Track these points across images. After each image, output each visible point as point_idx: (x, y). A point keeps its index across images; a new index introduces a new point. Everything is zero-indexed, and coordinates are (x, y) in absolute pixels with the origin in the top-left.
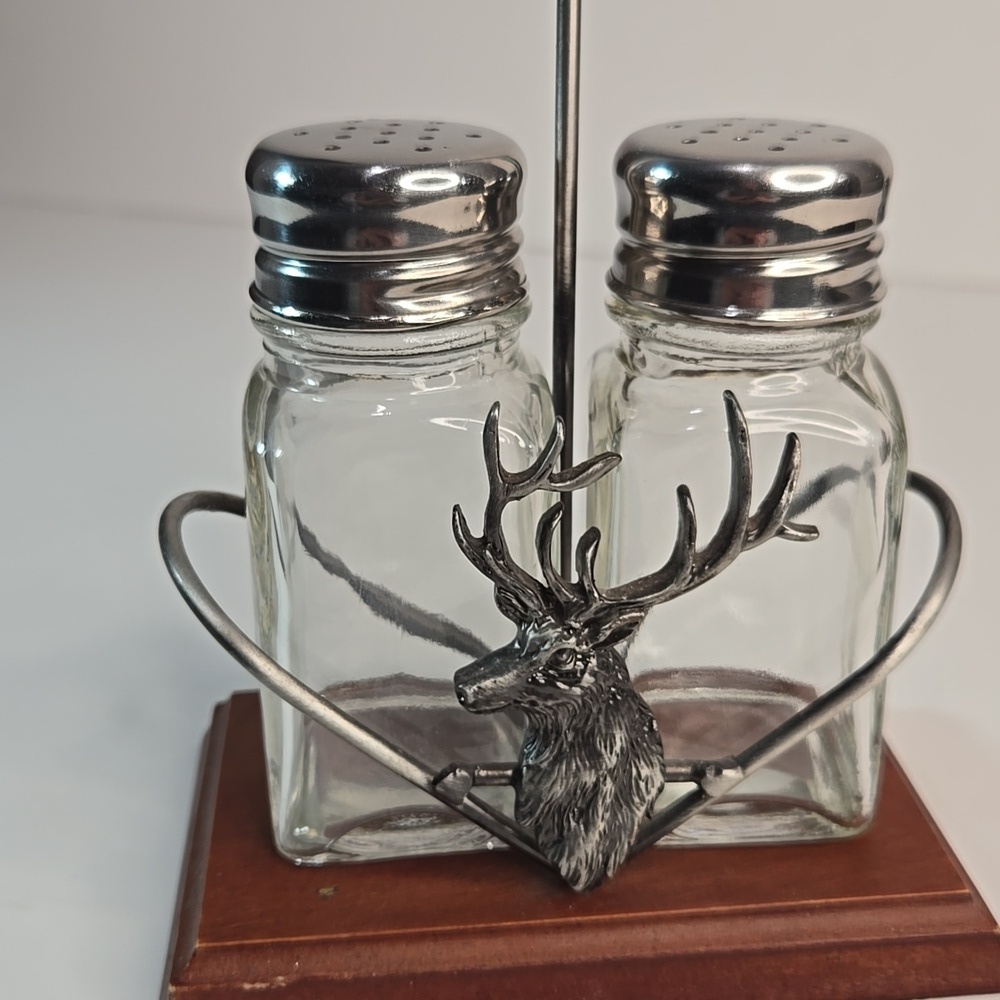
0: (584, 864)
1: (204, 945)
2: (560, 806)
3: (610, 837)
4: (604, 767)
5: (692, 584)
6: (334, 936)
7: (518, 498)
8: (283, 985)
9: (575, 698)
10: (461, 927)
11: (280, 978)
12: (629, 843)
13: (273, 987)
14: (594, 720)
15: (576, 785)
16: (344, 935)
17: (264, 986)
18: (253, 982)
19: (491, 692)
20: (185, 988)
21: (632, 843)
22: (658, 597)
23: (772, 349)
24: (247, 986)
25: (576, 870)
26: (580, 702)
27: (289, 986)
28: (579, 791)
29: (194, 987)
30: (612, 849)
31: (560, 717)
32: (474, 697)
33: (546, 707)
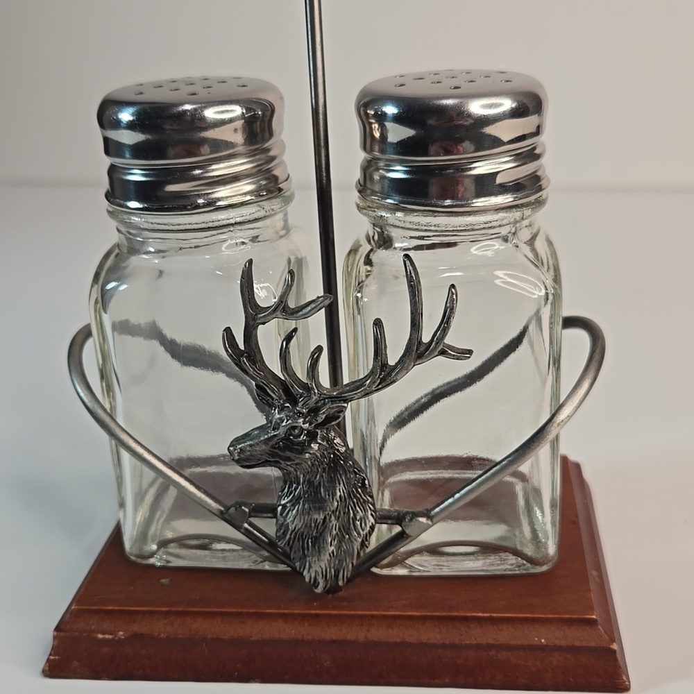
0: (321, 576)
1: (77, 607)
2: (303, 533)
3: (338, 557)
4: (328, 509)
5: (380, 386)
6: (158, 609)
7: (264, 323)
8: (123, 637)
9: (306, 460)
10: (239, 610)
11: (121, 633)
12: (352, 564)
13: (116, 638)
14: (320, 476)
15: (311, 520)
16: (164, 609)
17: (110, 637)
18: (104, 634)
19: (249, 453)
20: (63, 634)
21: (355, 564)
22: (356, 394)
23: (456, 227)
24: (100, 636)
25: (315, 579)
26: (309, 463)
27: (126, 639)
28: (313, 525)
29: (68, 634)
30: (341, 568)
31: (298, 473)
32: (238, 455)
33: (288, 465)
